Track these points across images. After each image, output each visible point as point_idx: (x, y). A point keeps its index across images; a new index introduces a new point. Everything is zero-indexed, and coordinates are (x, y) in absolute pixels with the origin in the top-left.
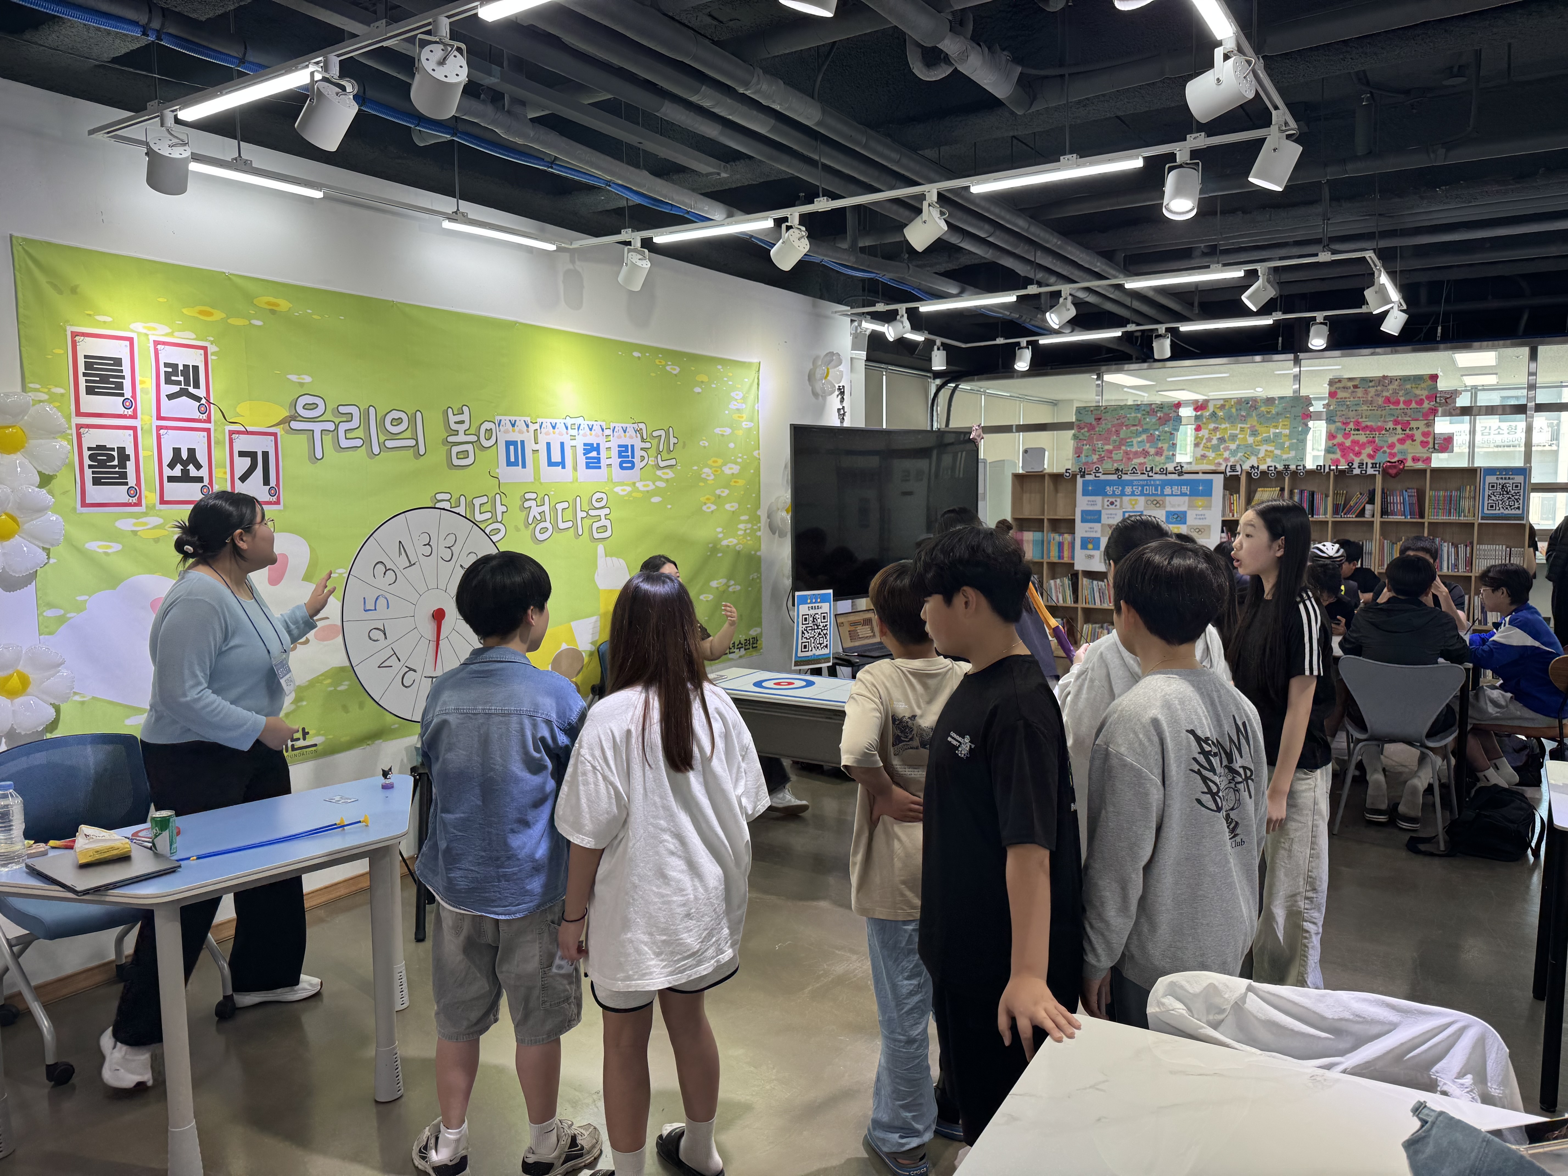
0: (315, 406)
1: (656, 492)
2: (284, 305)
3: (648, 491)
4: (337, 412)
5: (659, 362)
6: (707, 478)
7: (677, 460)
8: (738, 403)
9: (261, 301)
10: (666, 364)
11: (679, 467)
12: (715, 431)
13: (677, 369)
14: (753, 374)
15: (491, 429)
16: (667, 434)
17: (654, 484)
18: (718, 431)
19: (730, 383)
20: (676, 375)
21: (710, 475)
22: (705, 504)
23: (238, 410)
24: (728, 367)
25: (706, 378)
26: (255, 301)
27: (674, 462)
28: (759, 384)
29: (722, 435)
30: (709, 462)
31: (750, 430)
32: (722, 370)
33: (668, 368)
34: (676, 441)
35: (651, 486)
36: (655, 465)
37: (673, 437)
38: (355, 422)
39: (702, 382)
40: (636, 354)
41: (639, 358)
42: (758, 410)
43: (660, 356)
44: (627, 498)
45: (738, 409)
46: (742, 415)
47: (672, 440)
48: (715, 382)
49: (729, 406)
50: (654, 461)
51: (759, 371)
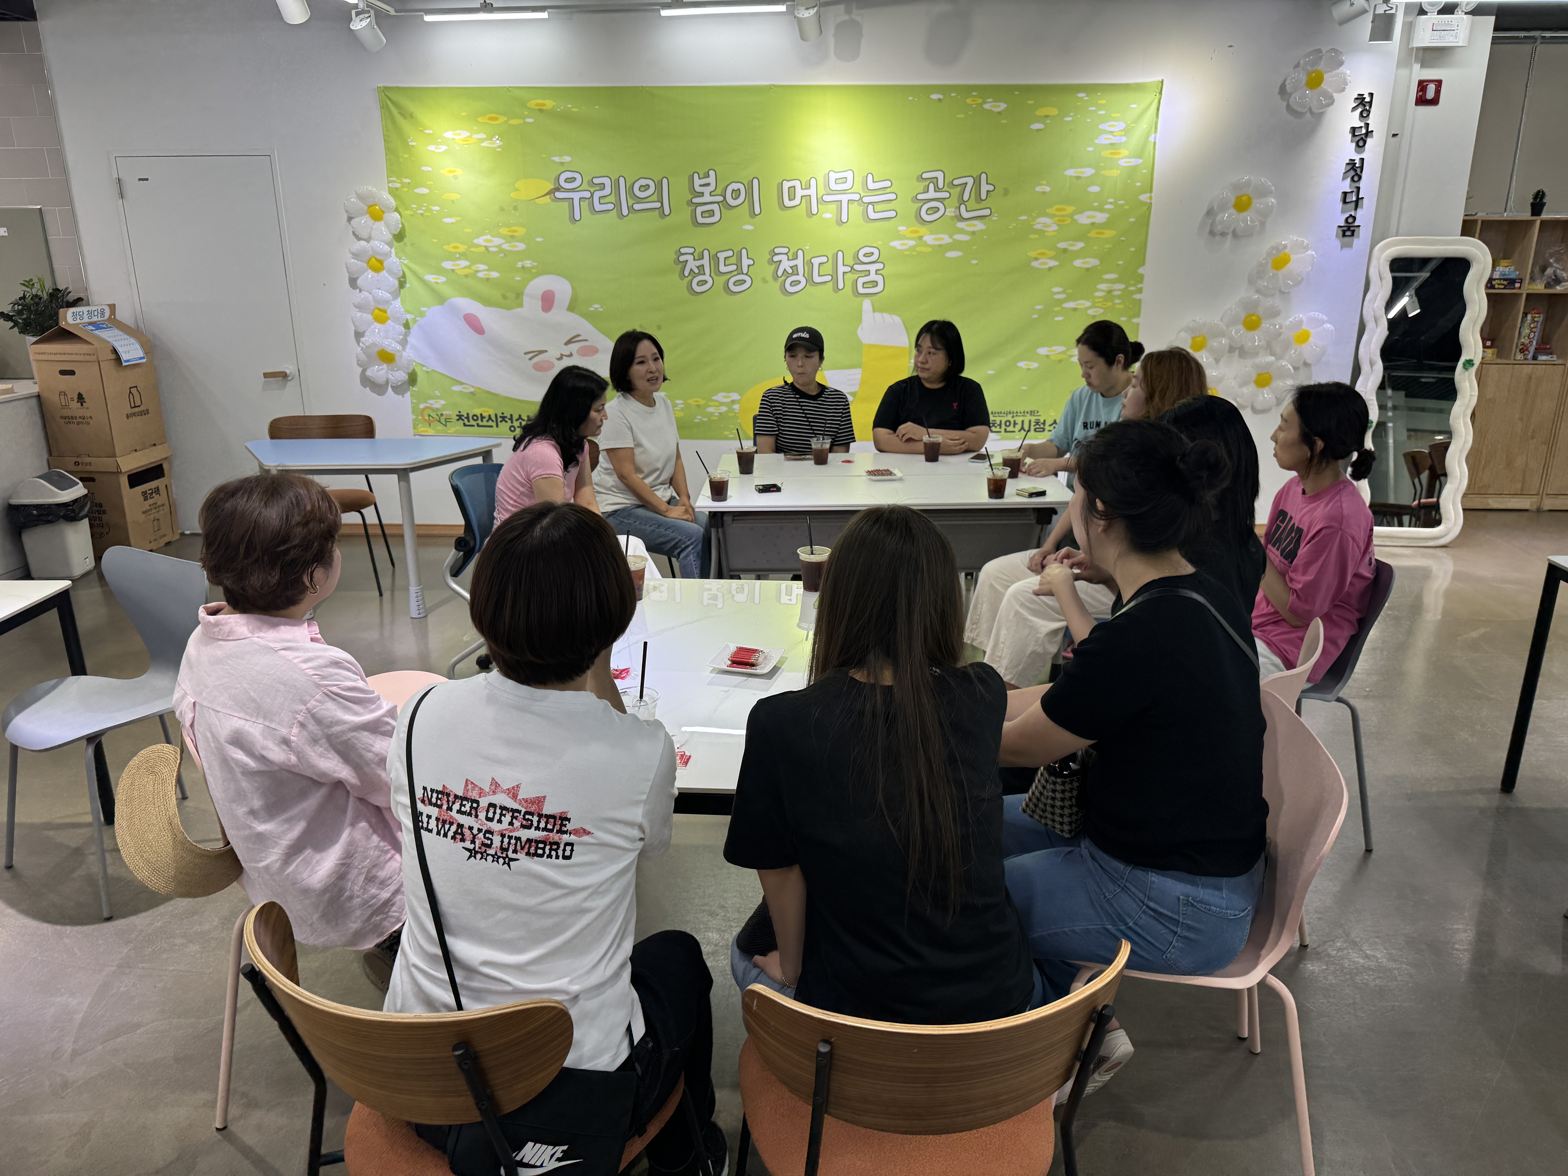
0: (574, 179)
1: (955, 245)
2: (549, 104)
3: (940, 246)
4: (591, 183)
5: (973, 101)
6: (1045, 229)
7: (993, 210)
8: (1114, 136)
9: (532, 104)
10: (985, 102)
11: (994, 218)
12: (1066, 173)
13: (1003, 106)
14: (1150, 97)
15: (739, 189)
16: (977, 182)
17: (951, 237)
18: (1071, 172)
19: (1100, 112)
20: (999, 113)
21: (1049, 226)
22: (1036, 259)
23: (516, 186)
24: (1099, 94)
25: (1053, 111)
26: (528, 105)
27: (987, 212)
28: (1158, 109)
29: (1078, 178)
30: (1049, 211)
31: (1134, 169)
32: (1086, 98)
33: (987, 106)
34: (991, 188)
35: (946, 239)
36: (956, 216)
37: (987, 184)
38: (607, 190)
39: (1047, 116)
40: (935, 97)
41: (940, 100)
42: (1155, 143)
43: (974, 93)
44: (909, 253)
45: (1112, 144)
46: (1121, 151)
47: (985, 188)
48: (1072, 114)
49: (1096, 141)
50: (955, 212)
51: (1161, 93)
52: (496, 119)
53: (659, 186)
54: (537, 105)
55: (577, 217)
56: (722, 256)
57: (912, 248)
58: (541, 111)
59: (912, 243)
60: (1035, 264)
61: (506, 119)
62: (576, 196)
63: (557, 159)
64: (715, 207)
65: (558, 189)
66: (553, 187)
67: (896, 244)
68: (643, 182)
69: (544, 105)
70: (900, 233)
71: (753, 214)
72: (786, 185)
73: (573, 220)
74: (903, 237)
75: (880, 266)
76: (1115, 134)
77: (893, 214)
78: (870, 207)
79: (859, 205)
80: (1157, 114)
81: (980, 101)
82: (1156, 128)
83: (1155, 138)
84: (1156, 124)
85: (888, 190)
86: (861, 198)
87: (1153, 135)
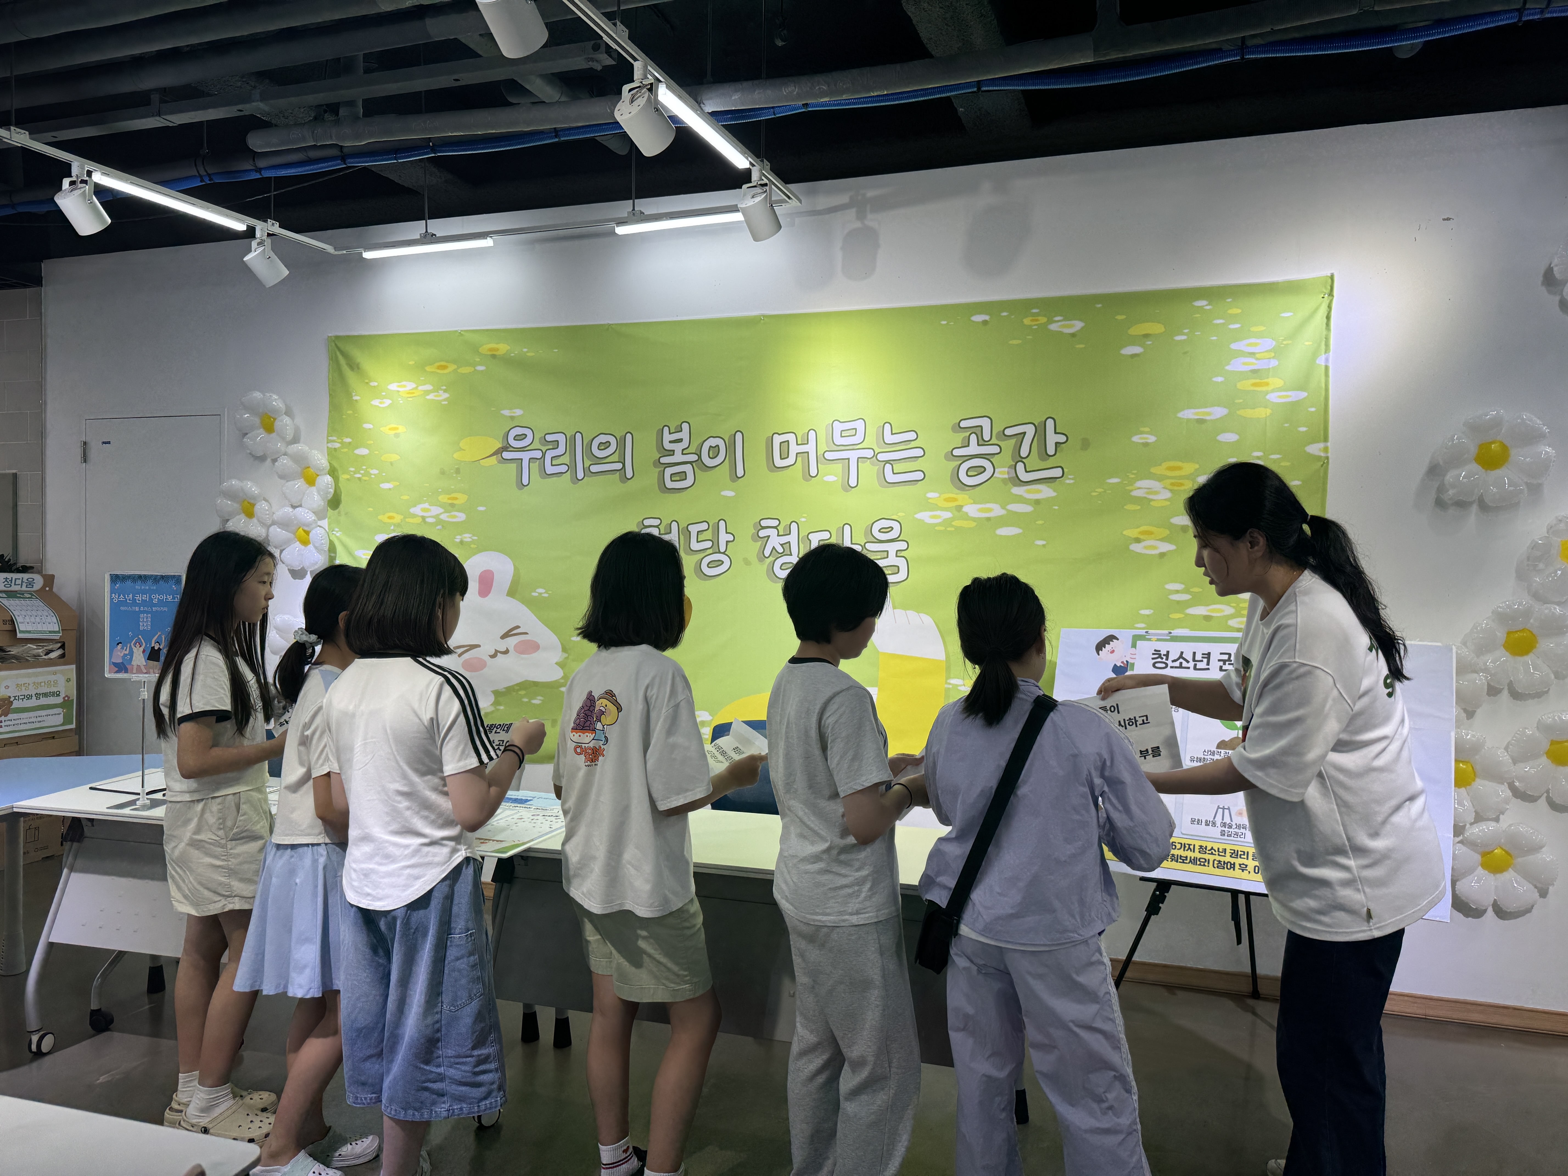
0: (524, 436)
1: (1011, 519)
2: (503, 348)
3: (988, 519)
4: (544, 441)
5: (1032, 320)
6: (1151, 497)
7: (1065, 470)
8: (1257, 359)
9: (485, 349)
10: (1051, 321)
11: (1068, 481)
12: (1180, 415)
13: (1078, 325)
14: (1315, 301)
15: (718, 446)
16: (1041, 431)
17: (1003, 508)
18: (1189, 414)
19: (1232, 326)
20: (1073, 335)
21: (1156, 493)
22: (1138, 540)
23: (461, 445)
24: (1229, 300)
25: (1156, 328)
26: (480, 350)
27: (1057, 472)
28: (1328, 318)
29: (1201, 421)
30: (1156, 470)
31: (1294, 406)
32: (1208, 307)
33: (1053, 327)
34: (1062, 439)
35: (996, 510)
36: (1010, 479)
37: (1056, 433)
38: (561, 450)
39: (1146, 336)
40: (978, 318)
41: (985, 323)
42: (1327, 368)
43: (1034, 311)
44: (942, 528)
45: (1255, 372)
46: (1270, 380)
47: (1052, 439)
48: (1186, 331)
49: (1227, 368)
50: (1008, 473)
51: (1331, 294)
52: (444, 367)
53: (621, 443)
54: (490, 350)
55: (525, 482)
56: (694, 529)
57: (947, 522)
58: (494, 356)
59: (948, 515)
60: (1136, 548)
61: (456, 367)
62: (525, 456)
63: (507, 413)
64: (688, 468)
65: (506, 448)
66: (500, 446)
67: (925, 516)
68: (603, 439)
69: (497, 350)
70: (929, 501)
71: (735, 477)
72: (777, 440)
73: (521, 485)
74: (936, 507)
75: (902, 545)
76: (1257, 356)
77: (919, 475)
78: (888, 466)
79: (873, 464)
80: (1328, 324)
81: (1043, 320)
82: (1327, 345)
83: (1327, 360)
84: (1327, 339)
85: (913, 444)
86: (875, 456)
87: (1323, 357)
